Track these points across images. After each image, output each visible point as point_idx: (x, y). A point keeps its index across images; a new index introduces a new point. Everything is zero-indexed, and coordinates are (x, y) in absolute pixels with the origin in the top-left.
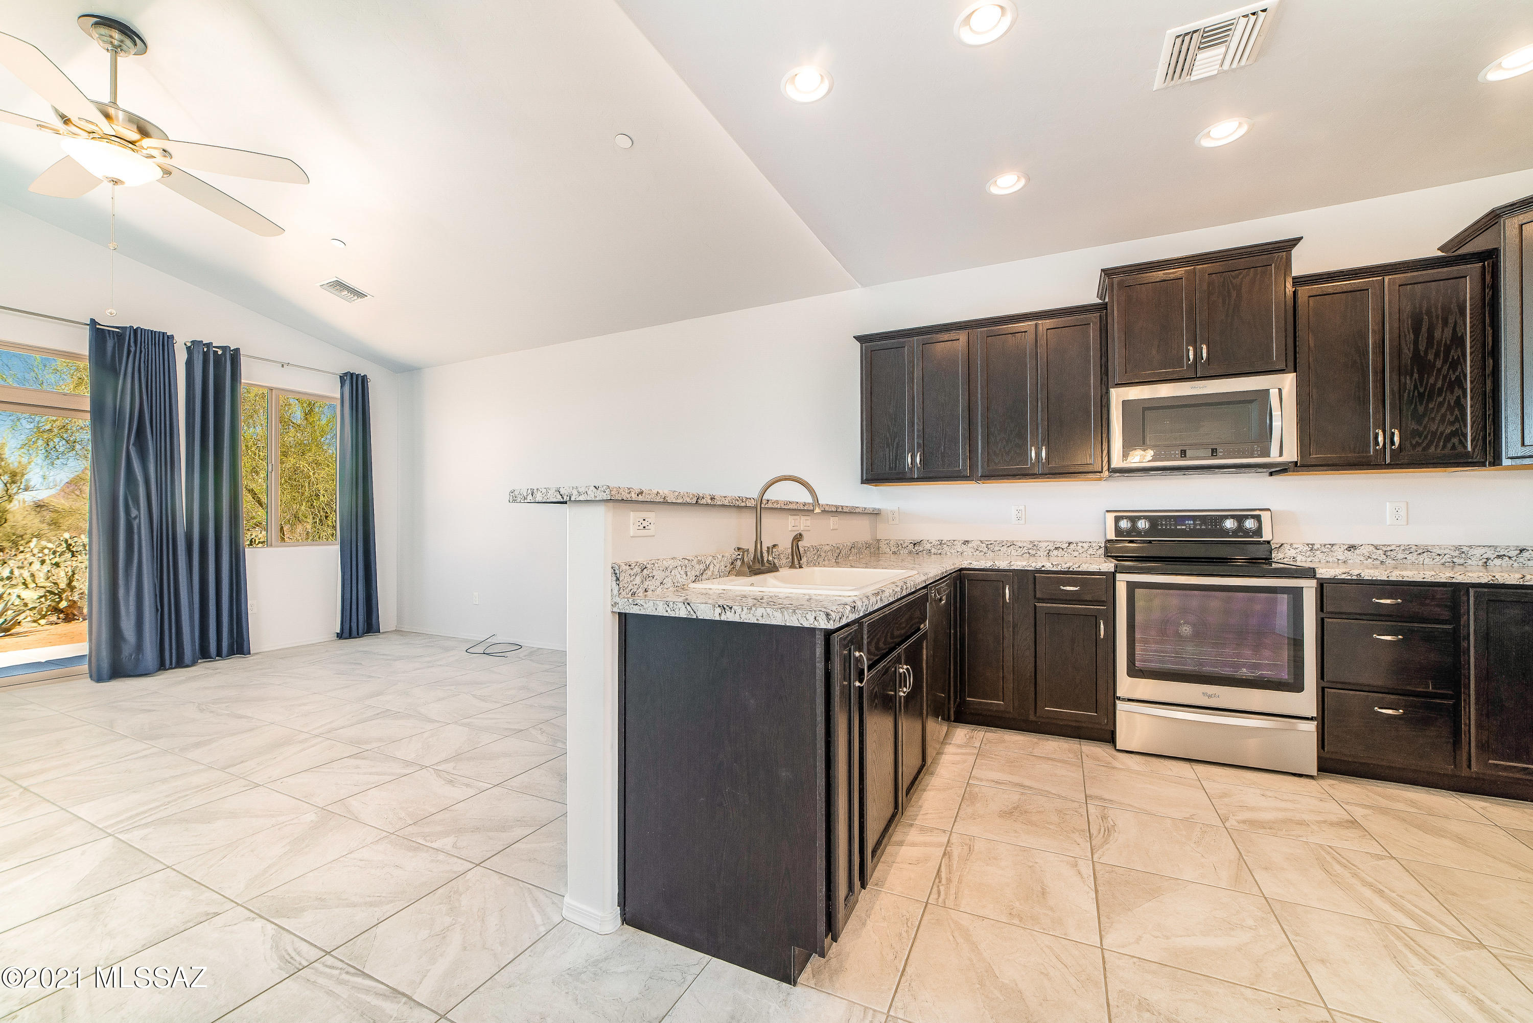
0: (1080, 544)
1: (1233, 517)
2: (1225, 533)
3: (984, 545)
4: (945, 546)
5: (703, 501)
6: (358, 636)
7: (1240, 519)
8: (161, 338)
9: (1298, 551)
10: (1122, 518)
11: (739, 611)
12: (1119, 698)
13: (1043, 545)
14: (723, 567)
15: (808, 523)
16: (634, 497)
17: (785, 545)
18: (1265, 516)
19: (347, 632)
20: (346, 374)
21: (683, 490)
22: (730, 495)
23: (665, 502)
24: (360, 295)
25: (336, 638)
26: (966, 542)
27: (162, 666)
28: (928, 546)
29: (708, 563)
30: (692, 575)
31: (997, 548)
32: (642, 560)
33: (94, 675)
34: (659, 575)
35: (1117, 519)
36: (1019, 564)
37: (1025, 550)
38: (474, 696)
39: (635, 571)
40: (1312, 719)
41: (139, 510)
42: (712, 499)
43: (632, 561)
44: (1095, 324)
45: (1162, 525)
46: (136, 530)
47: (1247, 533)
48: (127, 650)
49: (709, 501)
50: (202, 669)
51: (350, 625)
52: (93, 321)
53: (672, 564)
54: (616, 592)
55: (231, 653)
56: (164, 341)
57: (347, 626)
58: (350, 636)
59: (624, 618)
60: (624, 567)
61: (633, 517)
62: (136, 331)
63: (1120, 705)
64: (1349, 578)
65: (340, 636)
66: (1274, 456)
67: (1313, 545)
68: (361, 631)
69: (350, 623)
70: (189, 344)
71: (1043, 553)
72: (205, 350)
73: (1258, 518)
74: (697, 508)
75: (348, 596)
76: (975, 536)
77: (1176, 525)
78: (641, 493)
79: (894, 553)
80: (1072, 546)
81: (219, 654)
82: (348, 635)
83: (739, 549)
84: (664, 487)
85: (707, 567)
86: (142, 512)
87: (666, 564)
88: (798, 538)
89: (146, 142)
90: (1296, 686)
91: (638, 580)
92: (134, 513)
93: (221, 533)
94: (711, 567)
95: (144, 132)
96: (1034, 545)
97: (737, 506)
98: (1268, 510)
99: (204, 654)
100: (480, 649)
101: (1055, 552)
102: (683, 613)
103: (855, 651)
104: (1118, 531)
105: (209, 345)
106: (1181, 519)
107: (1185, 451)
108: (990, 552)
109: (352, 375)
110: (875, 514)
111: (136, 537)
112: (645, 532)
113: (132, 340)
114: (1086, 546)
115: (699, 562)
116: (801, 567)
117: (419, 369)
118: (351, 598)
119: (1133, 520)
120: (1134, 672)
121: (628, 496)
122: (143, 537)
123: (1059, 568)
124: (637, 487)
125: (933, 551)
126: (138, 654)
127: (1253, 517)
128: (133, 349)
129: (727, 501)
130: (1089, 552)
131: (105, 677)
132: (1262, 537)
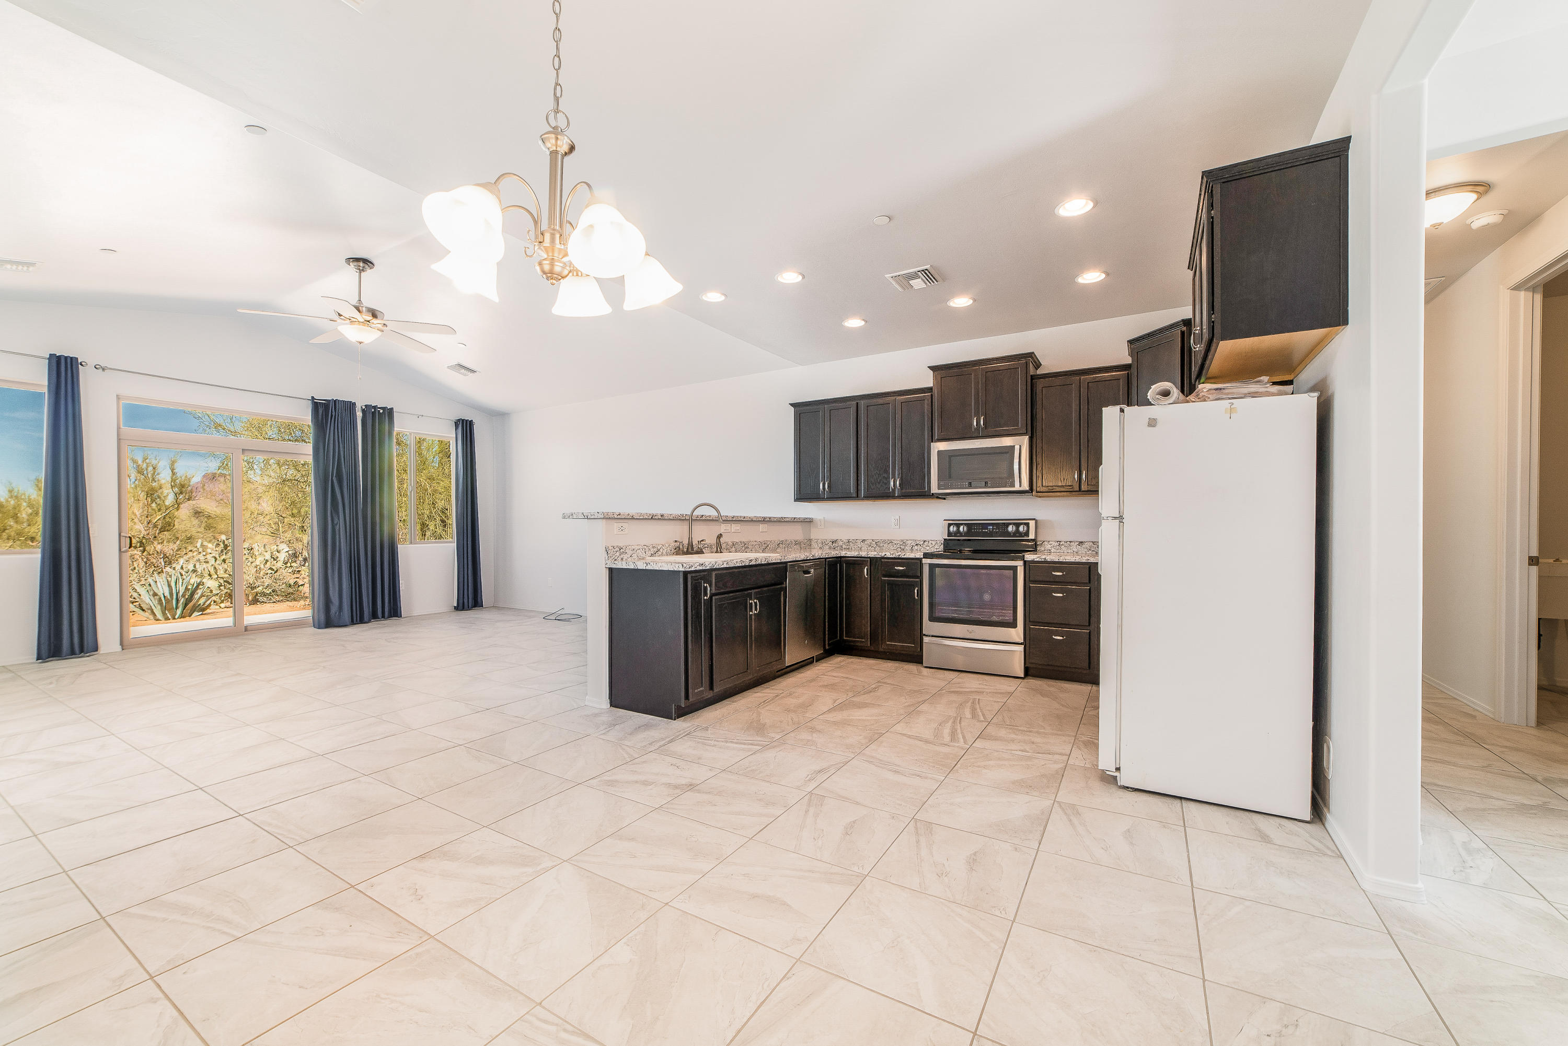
0: (930, 542)
1: (1014, 524)
2: (1009, 534)
3: (874, 543)
4: (851, 543)
5: (656, 517)
6: (469, 609)
7: (1018, 525)
8: (349, 405)
9: (1052, 546)
10: (952, 524)
11: (652, 565)
12: (925, 635)
13: (909, 542)
14: (669, 551)
15: (738, 528)
16: (616, 516)
17: (712, 540)
18: (1032, 524)
19: (461, 606)
20: (459, 420)
21: (644, 512)
22: (674, 513)
23: (633, 518)
24: (473, 371)
25: (454, 610)
26: (863, 541)
27: (353, 623)
28: (841, 543)
29: (659, 548)
30: (649, 553)
31: (882, 545)
32: (621, 545)
33: (317, 626)
34: (630, 553)
35: (950, 525)
36: (872, 554)
37: (898, 546)
38: (548, 639)
39: (616, 549)
40: (1021, 644)
41: (339, 519)
42: (661, 516)
43: (615, 545)
44: (928, 400)
45: (974, 529)
46: (337, 532)
47: (1021, 535)
48: (334, 609)
49: (660, 517)
50: (374, 624)
51: (463, 601)
52: (313, 397)
53: (637, 547)
54: (607, 558)
55: (390, 616)
56: (351, 406)
57: (461, 601)
58: (463, 609)
59: (611, 570)
60: (610, 548)
61: (616, 525)
62: (335, 401)
63: (926, 639)
64: (1040, 560)
65: (457, 608)
66: (1017, 487)
67: (1060, 542)
68: (470, 606)
69: (463, 599)
70: (364, 407)
71: (908, 548)
72: (373, 410)
73: (1027, 525)
74: (652, 521)
75: (461, 579)
76: (868, 537)
77: (982, 529)
78: (620, 515)
79: (821, 548)
80: (926, 543)
81: (383, 617)
82: (462, 608)
83: (676, 541)
84: (633, 511)
85: (659, 550)
86: (341, 520)
87: (633, 547)
88: (720, 536)
89: (375, 321)
90: (1013, 625)
91: (618, 554)
92: (336, 521)
93: (375, 534)
94: (661, 550)
95: (374, 316)
96: (904, 543)
97: (680, 519)
98: (1034, 519)
99: (374, 616)
100: (553, 617)
101: (916, 547)
102: (632, 567)
103: (704, 583)
104: (950, 534)
105: (375, 407)
106: (985, 526)
107: (971, 483)
108: (877, 547)
109: (463, 420)
110: (808, 522)
111: (337, 537)
112: (622, 532)
113: (333, 409)
114: (934, 543)
115: (654, 547)
116: (721, 552)
117: (508, 414)
118: (464, 581)
119: (958, 525)
120: (932, 619)
121: (612, 516)
122: (342, 537)
123: (894, 556)
124: (617, 512)
125: (844, 546)
126: (340, 612)
127: (1025, 524)
128: (334, 414)
129: (672, 517)
130: (936, 547)
131: (323, 626)
132: (1029, 537)
